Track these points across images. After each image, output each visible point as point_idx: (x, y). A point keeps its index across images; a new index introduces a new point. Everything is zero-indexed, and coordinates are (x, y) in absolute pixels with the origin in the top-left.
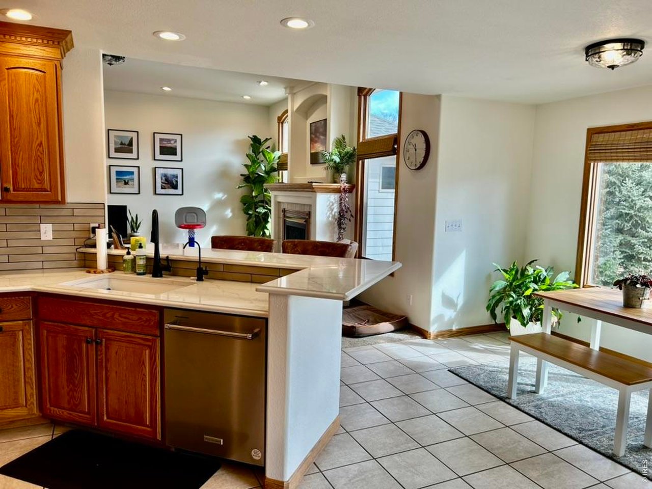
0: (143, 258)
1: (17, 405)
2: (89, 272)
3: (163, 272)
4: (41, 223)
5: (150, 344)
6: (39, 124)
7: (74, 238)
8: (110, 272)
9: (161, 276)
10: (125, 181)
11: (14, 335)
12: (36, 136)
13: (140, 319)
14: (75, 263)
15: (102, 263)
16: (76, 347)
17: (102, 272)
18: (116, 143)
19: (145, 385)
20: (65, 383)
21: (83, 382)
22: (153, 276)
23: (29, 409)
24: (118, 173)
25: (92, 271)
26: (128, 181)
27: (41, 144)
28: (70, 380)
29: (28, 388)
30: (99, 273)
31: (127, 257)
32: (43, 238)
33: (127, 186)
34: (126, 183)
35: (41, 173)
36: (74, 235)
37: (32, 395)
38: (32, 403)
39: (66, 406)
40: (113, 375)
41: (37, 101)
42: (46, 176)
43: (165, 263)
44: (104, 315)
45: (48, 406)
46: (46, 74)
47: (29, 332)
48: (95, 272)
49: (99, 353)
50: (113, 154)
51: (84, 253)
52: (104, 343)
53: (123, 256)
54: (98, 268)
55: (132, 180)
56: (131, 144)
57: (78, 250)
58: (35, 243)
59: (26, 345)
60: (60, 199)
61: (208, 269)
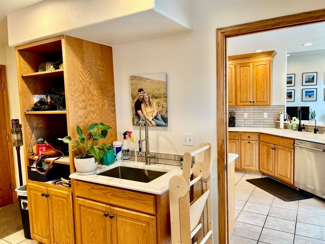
0: (296, 125)
1: (253, 166)
2: (277, 129)
3: (302, 130)
4: (264, 112)
5: (290, 151)
6: (264, 81)
7: (274, 117)
8: (284, 129)
9: (301, 131)
10: (309, 95)
11: (253, 145)
12: (263, 85)
13: (288, 142)
14: (274, 126)
15: (282, 126)
16: (269, 150)
17: (281, 129)
18: (306, 79)
19: (288, 165)
20: (266, 161)
21: (271, 162)
22: (298, 131)
23: (256, 168)
24: (306, 92)
25: (278, 128)
26: (311, 95)
27: (264, 88)
28: (267, 161)
29: (256, 161)
30: (280, 129)
31: (290, 124)
32: (264, 117)
33: (311, 97)
34: (310, 96)
35: (264, 97)
36: (274, 116)
37: (257, 164)
38: (257, 166)
39: (266, 168)
40: (279, 160)
41: (264, 74)
42: (265, 97)
43: (302, 126)
44: (277, 141)
45: (261, 168)
46: (267, 66)
47: (257, 144)
48: (279, 129)
49: (275, 153)
50: (304, 84)
51: (277, 122)
52: (277, 150)
53: (288, 124)
54: (280, 127)
55: (313, 95)
56: (313, 78)
57: (275, 121)
58: (262, 118)
59: (256, 148)
60: (269, 104)
61: (318, 129)
